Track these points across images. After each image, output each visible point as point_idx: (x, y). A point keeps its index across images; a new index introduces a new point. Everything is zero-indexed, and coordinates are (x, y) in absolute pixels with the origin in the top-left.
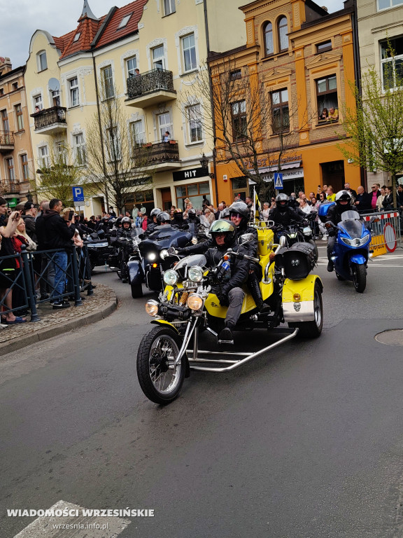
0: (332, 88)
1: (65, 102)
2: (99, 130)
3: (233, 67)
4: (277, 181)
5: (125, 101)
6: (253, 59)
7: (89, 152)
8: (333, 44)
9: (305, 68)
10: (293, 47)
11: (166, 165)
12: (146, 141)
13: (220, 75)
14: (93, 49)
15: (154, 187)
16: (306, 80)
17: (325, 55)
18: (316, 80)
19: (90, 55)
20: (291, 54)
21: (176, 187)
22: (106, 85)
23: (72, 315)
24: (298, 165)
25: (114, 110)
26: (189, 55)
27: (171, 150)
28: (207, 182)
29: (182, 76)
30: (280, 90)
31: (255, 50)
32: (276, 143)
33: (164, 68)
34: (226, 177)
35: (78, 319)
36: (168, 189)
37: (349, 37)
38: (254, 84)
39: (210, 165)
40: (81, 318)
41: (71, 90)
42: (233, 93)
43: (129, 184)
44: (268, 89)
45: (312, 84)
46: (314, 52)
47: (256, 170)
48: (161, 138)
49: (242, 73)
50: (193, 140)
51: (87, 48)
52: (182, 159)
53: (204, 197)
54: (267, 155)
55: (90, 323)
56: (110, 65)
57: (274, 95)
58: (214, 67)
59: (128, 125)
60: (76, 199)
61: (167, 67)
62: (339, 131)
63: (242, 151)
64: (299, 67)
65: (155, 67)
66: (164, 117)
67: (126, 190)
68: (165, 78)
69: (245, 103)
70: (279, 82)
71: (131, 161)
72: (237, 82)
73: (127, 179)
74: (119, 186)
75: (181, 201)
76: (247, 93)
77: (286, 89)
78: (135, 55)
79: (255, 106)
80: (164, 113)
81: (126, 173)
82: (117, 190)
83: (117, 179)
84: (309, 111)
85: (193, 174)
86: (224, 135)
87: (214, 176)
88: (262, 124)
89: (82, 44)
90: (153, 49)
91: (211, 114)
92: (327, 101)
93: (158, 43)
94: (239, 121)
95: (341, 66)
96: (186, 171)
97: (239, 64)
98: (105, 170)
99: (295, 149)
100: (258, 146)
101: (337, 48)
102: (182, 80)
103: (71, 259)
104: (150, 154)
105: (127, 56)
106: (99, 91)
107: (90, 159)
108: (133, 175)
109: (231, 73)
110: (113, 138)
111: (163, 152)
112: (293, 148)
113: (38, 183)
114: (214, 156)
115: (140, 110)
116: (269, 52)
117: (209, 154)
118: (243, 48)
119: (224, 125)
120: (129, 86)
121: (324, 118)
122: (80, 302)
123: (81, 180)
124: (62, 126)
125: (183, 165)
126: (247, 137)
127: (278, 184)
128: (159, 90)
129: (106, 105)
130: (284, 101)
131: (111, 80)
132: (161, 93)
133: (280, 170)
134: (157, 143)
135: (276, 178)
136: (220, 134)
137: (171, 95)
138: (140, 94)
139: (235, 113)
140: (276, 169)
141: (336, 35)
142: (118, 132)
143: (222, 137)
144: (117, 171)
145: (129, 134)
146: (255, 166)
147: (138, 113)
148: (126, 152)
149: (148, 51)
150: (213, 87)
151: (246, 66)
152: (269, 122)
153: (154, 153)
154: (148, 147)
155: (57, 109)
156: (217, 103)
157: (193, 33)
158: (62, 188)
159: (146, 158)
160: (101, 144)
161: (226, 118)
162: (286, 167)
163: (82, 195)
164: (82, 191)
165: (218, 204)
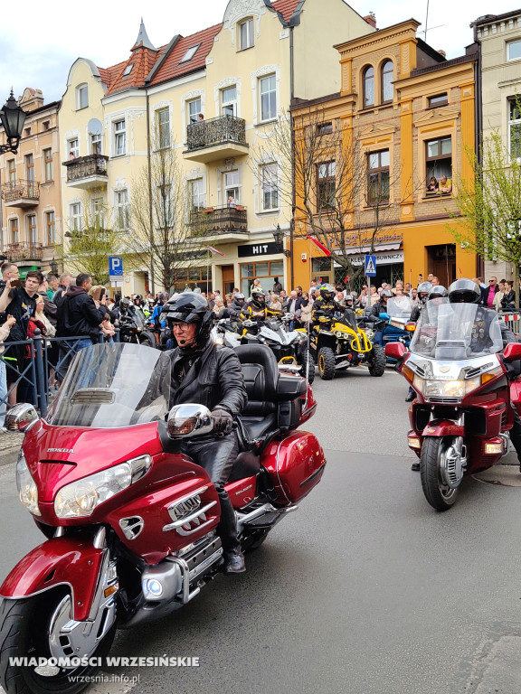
0: (445, 152)
1: (108, 149)
2: (147, 188)
3: (321, 120)
4: (369, 267)
5: (184, 153)
6: (348, 111)
7: (133, 215)
9: (413, 125)
10: (399, 99)
11: (230, 236)
12: (206, 205)
13: (304, 128)
14: (147, 85)
15: (213, 263)
16: (413, 141)
17: (439, 110)
18: (426, 142)
19: (143, 93)
20: (396, 107)
21: (241, 265)
22: (161, 133)
24: (397, 247)
25: (168, 164)
26: (268, 101)
27: (237, 218)
28: (282, 261)
29: (257, 126)
30: (380, 151)
31: (351, 99)
32: (370, 218)
33: (235, 115)
34: (305, 256)
36: (231, 267)
37: (470, 90)
38: (347, 142)
39: (285, 240)
41: (116, 135)
42: (319, 152)
43: (181, 257)
44: (363, 150)
45: (421, 145)
46: (424, 103)
47: (343, 249)
48: (225, 202)
49: (333, 127)
50: (267, 207)
51: (140, 84)
52: (251, 230)
53: (276, 280)
54: (357, 231)
56: (168, 107)
57: (371, 156)
58: (300, 116)
59: (185, 184)
60: (112, 273)
61: (239, 114)
62: (451, 207)
63: (327, 225)
64: (405, 124)
65: (224, 112)
66: (231, 175)
67: (176, 265)
68: (236, 127)
69: (334, 164)
70: (380, 141)
71: (186, 228)
72: (326, 138)
73: (179, 251)
74: (168, 259)
75: (246, 282)
76: (338, 153)
77: (387, 150)
78: (199, 97)
79: (346, 170)
80: (231, 171)
81: (179, 243)
82: (166, 264)
83: (166, 250)
84: (415, 180)
85: (263, 249)
86: (305, 203)
87: (290, 254)
88: (354, 192)
89: (134, 79)
90: (222, 90)
91: (290, 176)
92: (438, 168)
93: (230, 83)
94: (325, 187)
95: (458, 126)
96: (255, 245)
97: (329, 116)
98: (152, 240)
99: (394, 227)
100: (348, 221)
101: (455, 103)
102: (257, 131)
104: (210, 222)
105: (190, 97)
106: (151, 138)
107: (134, 222)
108: (188, 246)
109: (319, 127)
110: (165, 199)
111: (228, 219)
112: (391, 225)
113: (67, 248)
114: (292, 229)
115: (202, 166)
116: (368, 103)
117: (285, 225)
118: (336, 96)
119: (305, 191)
120: (189, 133)
121: (433, 190)
123: (120, 248)
124: (101, 179)
125: (252, 238)
126: (334, 208)
127: (371, 270)
128: (227, 142)
129: (159, 157)
130: (383, 165)
131: (168, 125)
132: (229, 146)
133: (374, 252)
134: (220, 207)
135: (367, 262)
136: (300, 202)
137: (242, 149)
138: (203, 146)
139: (321, 176)
140: (369, 250)
141: (455, 87)
142: (172, 192)
143: (303, 207)
144: (166, 240)
145: (185, 195)
146: (342, 245)
147: (198, 169)
148: (180, 218)
149: (217, 93)
150: (294, 143)
151: (339, 118)
152: (363, 191)
153: (216, 221)
154: (209, 213)
155: (96, 157)
156: (298, 164)
157: (274, 73)
158: (96, 257)
159: (206, 226)
160: (148, 205)
161: (308, 183)
162: (382, 248)
163: (120, 268)
164: (121, 262)
165: (292, 289)
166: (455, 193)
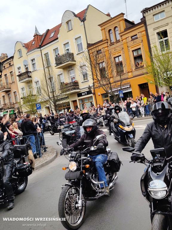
0: (139, 53)
1: (30, 69)
2: (45, 80)
3: (98, 49)
4: (121, 94)
5: (55, 66)
6: (106, 45)
7: (42, 89)
8: (138, 36)
9: (128, 46)
10: (122, 39)
11: (74, 91)
12: (65, 82)
13: (93, 53)
14: (40, 47)
15: (70, 100)
16: (128, 51)
17: (135, 40)
18: (133, 51)
19: (39, 49)
20: (121, 42)
21: (79, 100)
22: (47, 61)
23: (38, 162)
24: (129, 86)
25: (51, 71)
26: (80, 46)
27: (75, 84)
28: (92, 96)
29: (77, 54)
30: (118, 56)
31: (106, 41)
32: (118, 78)
34: (99, 94)
35: (41, 164)
36: (76, 101)
37: (144, 33)
38: (107, 55)
39: (92, 90)
40: (42, 163)
41: (33, 64)
42: (99, 60)
43: (59, 100)
44: (113, 57)
45: (131, 52)
46: (130, 39)
47: (111, 90)
48: (71, 80)
49: (102, 51)
50: (84, 80)
51: (38, 47)
52: (80, 88)
53: (91, 103)
54: (115, 83)
55: (46, 165)
56: (48, 53)
57: (116, 58)
58: (90, 49)
59: (57, 76)
60: (38, 109)
61: (71, 51)
62: (144, 71)
63: (105, 83)
64: (125, 46)
65: (66, 52)
66: (71, 71)
67: (58, 103)
68: (71, 56)
69: (104, 63)
70: (117, 53)
71: (59, 91)
72: (100, 55)
73: (58, 98)
74: (55, 101)
75: (81, 105)
76: (105, 59)
77: (120, 55)
78: (57, 48)
79: (108, 64)
80: (71, 70)
81: (58, 96)
82: (55, 103)
83: (54, 99)
84: (131, 64)
85: (85, 93)
86: (97, 77)
87: (94, 94)
88: (112, 71)
89: (36, 45)
90: (64, 45)
91: (90, 69)
92: (138, 59)
93: (67, 42)
94: (102, 70)
95: (142, 44)
96: (83, 93)
97: (100, 48)
98: (49, 96)
99: (127, 80)
100: (111, 80)
101: (140, 37)
102: (77, 56)
103: (36, 138)
104: (67, 87)
105: (55, 48)
107: (43, 91)
108: (61, 96)
109: (97, 52)
110: (51, 83)
111: (72, 86)
113: (22, 103)
114: (94, 86)
115: (62, 70)
116: (112, 42)
117: (91, 85)
118: (101, 41)
119: (96, 73)
120: (56, 60)
121: (138, 66)
122: (41, 156)
123: (39, 100)
124: (30, 79)
125: (81, 90)
126: (106, 77)
127: (121, 95)
129: (47, 70)
130: (120, 61)
131: (49, 58)
132: (69, 62)
134: (70, 82)
135: (120, 93)
136: (95, 77)
137: (74, 63)
138: (61, 63)
139: (101, 67)
140: (120, 89)
141: (139, 32)
142: (53, 80)
143: (96, 79)
144: (54, 96)
145: (58, 80)
147: (61, 71)
148: (57, 88)
149: (63, 46)
150: (90, 58)
151: (103, 48)
152: (115, 71)
153: (69, 87)
154: (66, 85)
155: (27, 72)
156: (92, 65)
157: (80, 37)
158: (32, 104)
159: (66, 89)
160: (46, 85)
161: (97, 71)
162: (124, 87)
163: (40, 107)
164: (40, 105)
165: (97, 105)
166: (145, 66)
